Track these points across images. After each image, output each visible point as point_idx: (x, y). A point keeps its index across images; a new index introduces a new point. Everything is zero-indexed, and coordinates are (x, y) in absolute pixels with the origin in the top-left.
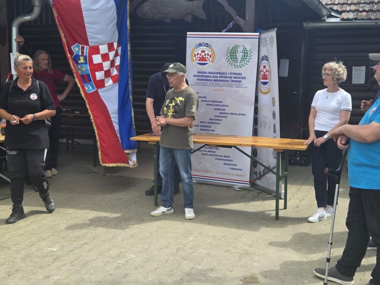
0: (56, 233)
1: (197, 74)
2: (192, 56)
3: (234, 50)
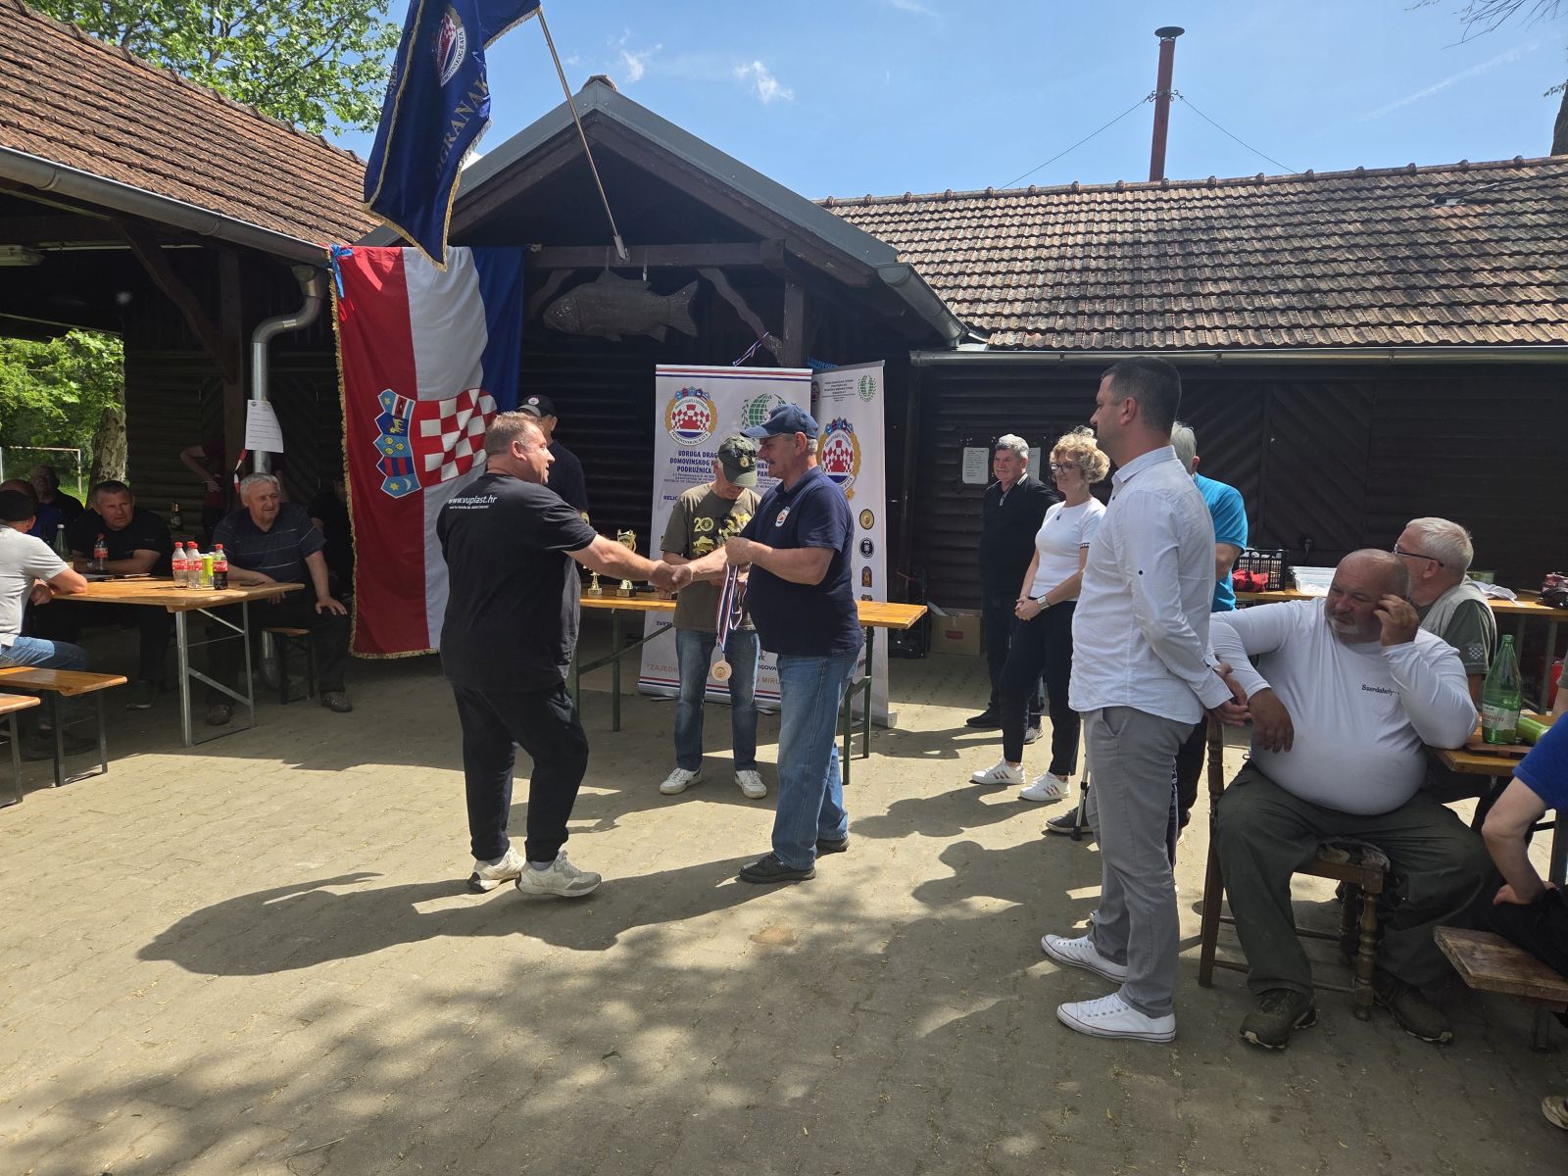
0: (325, 823)
1: (677, 457)
2: (667, 417)
3: (758, 406)
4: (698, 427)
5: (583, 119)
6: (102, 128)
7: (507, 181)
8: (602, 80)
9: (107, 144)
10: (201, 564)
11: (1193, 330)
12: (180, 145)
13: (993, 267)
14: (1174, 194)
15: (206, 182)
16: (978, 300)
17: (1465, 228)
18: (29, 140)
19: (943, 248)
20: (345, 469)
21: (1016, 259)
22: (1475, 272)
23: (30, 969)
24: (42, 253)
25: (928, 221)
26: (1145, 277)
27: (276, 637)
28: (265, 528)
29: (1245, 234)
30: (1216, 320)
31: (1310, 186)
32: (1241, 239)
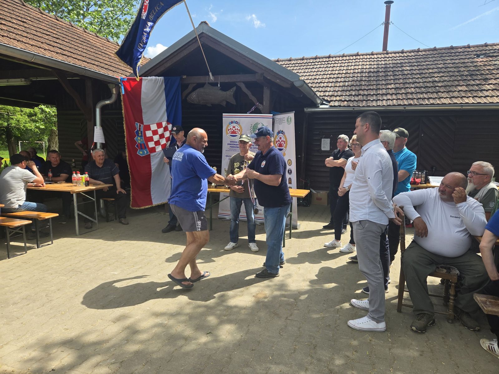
0: (120, 260)
1: (230, 143)
2: (227, 130)
3: (255, 126)
4: (236, 133)
5: (199, 35)
6: (48, 41)
7: (175, 55)
8: (205, 23)
9: (50, 46)
10: (81, 178)
11: (396, 100)
12: (73, 46)
13: (331, 80)
14: (390, 55)
15: (81, 58)
16: (326, 91)
17: (486, 65)
18: (26, 46)
19: (315, 74)
20: (126, 148)
21: (339, 77)
23: (29, 305)
24: (31, 81)
25: (310, 66)
26: (381, 83)
27: (104, 201)
28: (101, 166)
29: (414, 68)
30: (404, 96)
31: (435, 52)
32: (412, 70)
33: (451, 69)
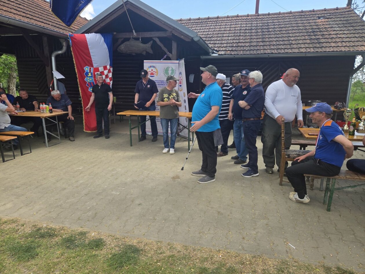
3: (167, 69)
4: (154, 75)
7: (108, 18)
10: (46, 108)
11: (263, 50)
13: (219, 35)
14: (260, 17)
16: (216, 43)
17: (324, 25)
19: (208, 31)
20: (79, 86)
21: (224, 33)
22: (325, 35)
23: (28, 188)
25: (204, 24)
26: (253, 37)
29: (276, 27)
30: (268, 47)
31: (291, 15)
32: (275, 28)
33: (301, 28)
